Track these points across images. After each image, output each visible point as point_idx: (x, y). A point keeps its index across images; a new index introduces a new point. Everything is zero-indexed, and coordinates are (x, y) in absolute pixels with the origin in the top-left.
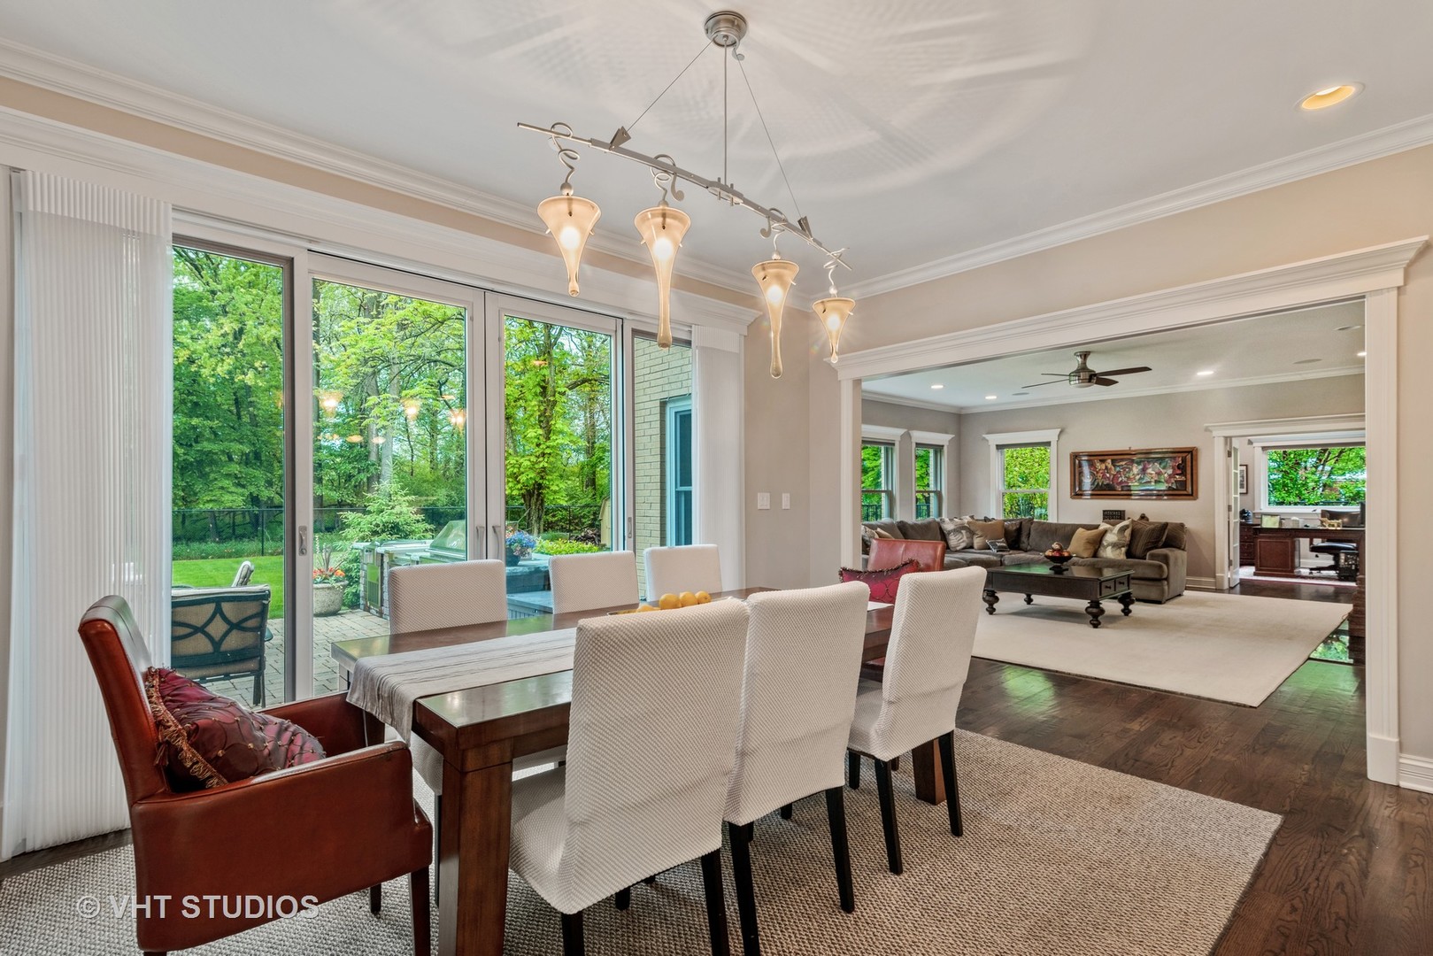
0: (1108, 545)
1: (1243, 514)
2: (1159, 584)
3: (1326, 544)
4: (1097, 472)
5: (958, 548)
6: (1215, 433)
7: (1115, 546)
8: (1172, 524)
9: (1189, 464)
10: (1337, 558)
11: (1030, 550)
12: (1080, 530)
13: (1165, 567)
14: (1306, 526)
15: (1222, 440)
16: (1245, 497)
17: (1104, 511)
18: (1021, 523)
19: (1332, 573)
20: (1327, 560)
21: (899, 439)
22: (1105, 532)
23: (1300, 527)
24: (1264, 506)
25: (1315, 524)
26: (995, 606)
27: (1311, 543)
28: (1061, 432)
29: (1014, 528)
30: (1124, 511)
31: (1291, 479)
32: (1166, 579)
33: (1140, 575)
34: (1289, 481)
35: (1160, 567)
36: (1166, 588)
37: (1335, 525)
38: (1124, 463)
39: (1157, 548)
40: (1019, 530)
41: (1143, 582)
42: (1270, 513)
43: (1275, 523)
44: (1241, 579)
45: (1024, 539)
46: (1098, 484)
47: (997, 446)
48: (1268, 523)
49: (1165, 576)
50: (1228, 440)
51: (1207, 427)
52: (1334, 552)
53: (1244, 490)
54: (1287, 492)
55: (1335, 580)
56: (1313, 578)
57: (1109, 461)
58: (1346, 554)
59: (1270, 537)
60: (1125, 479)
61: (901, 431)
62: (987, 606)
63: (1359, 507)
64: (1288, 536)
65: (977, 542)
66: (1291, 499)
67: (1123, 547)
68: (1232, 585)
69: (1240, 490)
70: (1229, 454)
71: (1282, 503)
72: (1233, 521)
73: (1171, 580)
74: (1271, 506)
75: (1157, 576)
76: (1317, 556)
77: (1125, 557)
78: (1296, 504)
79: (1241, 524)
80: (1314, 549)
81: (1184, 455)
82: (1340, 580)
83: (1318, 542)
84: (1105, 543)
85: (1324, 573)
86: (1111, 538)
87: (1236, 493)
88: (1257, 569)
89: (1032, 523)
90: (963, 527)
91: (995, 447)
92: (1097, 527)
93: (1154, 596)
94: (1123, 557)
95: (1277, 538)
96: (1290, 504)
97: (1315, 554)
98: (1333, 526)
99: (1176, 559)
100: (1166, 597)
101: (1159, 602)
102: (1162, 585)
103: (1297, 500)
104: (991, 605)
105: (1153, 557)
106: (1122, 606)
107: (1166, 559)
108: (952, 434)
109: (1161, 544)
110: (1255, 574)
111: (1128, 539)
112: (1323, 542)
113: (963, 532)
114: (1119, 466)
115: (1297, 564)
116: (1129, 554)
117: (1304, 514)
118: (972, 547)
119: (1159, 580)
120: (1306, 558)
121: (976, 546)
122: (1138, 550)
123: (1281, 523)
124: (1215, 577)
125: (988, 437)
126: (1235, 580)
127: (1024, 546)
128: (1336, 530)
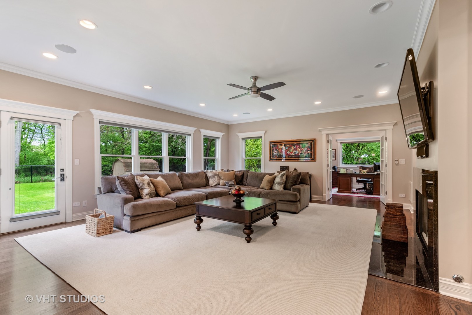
0: (276, 184)
1: (334, 168)
2: (295, 203)
3: (361, 179)
4: (279, 150)
5: (213, 185)
6: (323, 133)
7: (279, 184)
8: (303, 172)
9: (313, 146)
10: (365, 185)
11: (247, 185)
12: (267, 175)
13: (298, 194)
14: (355, 172)
15: (325, 135)
16: (334, 161)
17: (280, 167)
18: (244, 172)
19: (363, 190)
20: (361, 185)
21: (193, 132)
22: (276, 177)
23: (353, 173)
24: (341, 165)
25: (358, 172)
26: (201, 225)
27: (356, 179)
28: (266, 132)
29: (240, 175)
30: (288, 167)
31: (349, 156)
32: (299, 201)
33: (287, 199)
34: (348, 156)
35: (296, 195)
36: (299, 205)
37: (365, 172)
38: (288, 146)
39: (296, 184)
40: (243, 176)
41: (289, 203)
42: (343, 168)
43: (344, 172)
44: (333, 195)
45: (245, 180)
46: (279, 155)
47: (242, 138)
48: (343, 171)
49: (298, 200)
50: (328, 135)
51: (320, 130)
52: (364, 182)
53: (334, 159)
54: (348, 160)
55: (365, 194)
56: (357, 193)
57: (283, 145)
58: (369, 183)
59: (343, 177)
60: (289, 153)
61: (195, 129)
62: (196, 225)
63: (373, 165)
64: (349, 176)
65: (222, 182)
66: (349, 162)
67: (282, 184)
68: (329, 199)
69: (332, 159)
70: (328, 142)
71: (346, 164)
72: (329, 171)
73: (302, 201)
74: (343, 165)
75: (295, 200)
76: (358, 184)
77: (283, 189)
78: (350, 164)
79: (333, 172)
80: (358, 181)
81: (311, 142)
82: (367, 194)
83: (359, 179)
84: (275, 182)
85: (361, 190)
86: (278, 180)
87: (331, 159)
88: (338, 190)
89: (248, 173)
90: (216, 175)
91: (241, 139)
92: (273, 174)
93: (293, 210)
94: (282, 189)
95: (345, 177)
96: (349, 164)
97: (358, 183)
98: (364, 172)
99: (304, 190)
100: (299, 210)
101: (295, 213)
102: (297, 205)
103: (351, 163)
104: (199, 225)
105: (294, 190)
106: (272, 221)
107: (299, 191)
108: (224, 133)
109: (298, 183)
110: (338, 192)
111: (285, 180)
112: (360, 179)
113: (216, 177)
114: (287, 147)
115: (352, 187)
116: (285, 188)
117: (354, 168)
118: (219, 185)
119: (295, 201)
120: (355, 184)
121: (221, 184)
122: (288, 186)
123: (347, 171)
124: (322, 195)
125: (239, 134)
126: (330, 195)
127: (244, 183)
128: (365, 174)
